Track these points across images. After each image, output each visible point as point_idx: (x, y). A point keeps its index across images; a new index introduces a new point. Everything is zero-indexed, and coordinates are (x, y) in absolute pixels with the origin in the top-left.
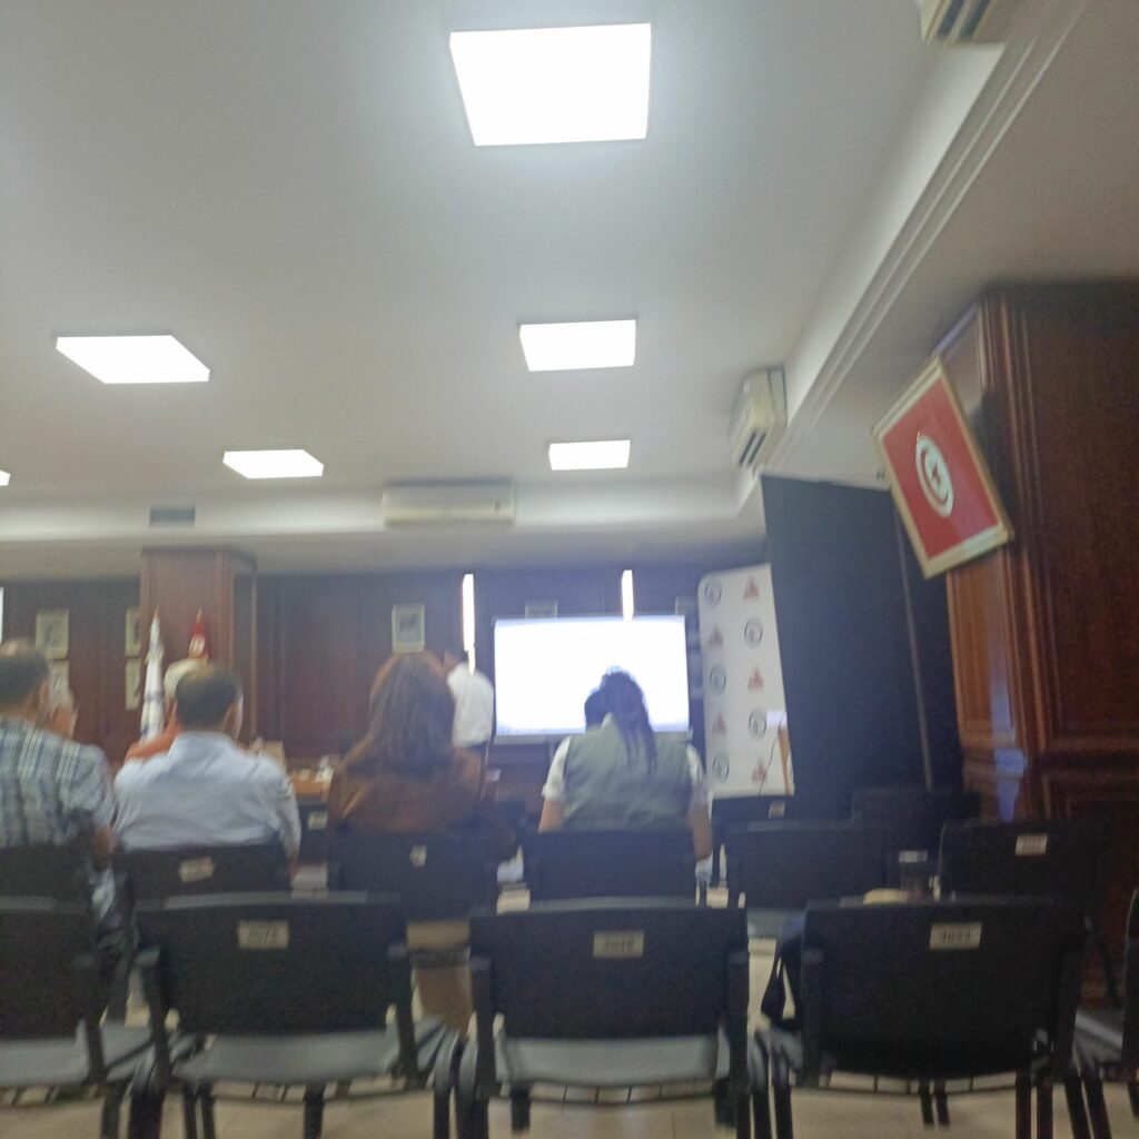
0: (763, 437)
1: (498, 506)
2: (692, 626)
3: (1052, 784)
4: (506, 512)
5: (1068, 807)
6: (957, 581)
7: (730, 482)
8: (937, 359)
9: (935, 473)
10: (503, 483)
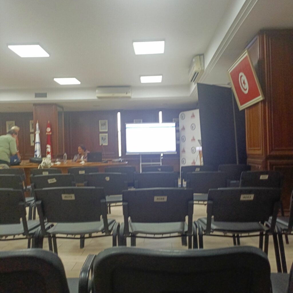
0: (198, 73)
1: (127, 93)
2: (177, 126)
3: (270, 163)
4: (129, 95)
5: (274, 169)
6: (248, 111)
7: (188, 86)
8: (246, 51)
9: (244, 83)
10: (128, 87)
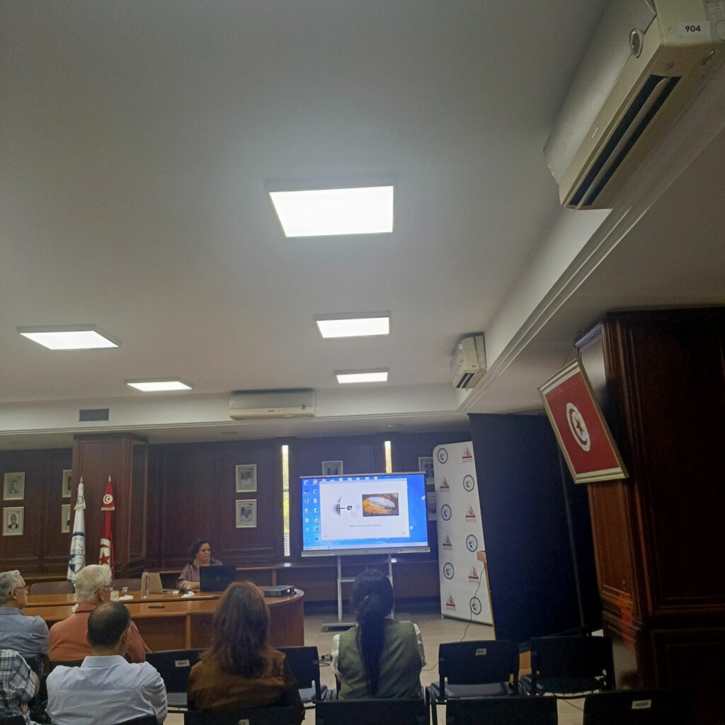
0: (472, 375)
1: (304, 407)
6: (594, 491)
9: (579, 426)
10: (307, 390)
